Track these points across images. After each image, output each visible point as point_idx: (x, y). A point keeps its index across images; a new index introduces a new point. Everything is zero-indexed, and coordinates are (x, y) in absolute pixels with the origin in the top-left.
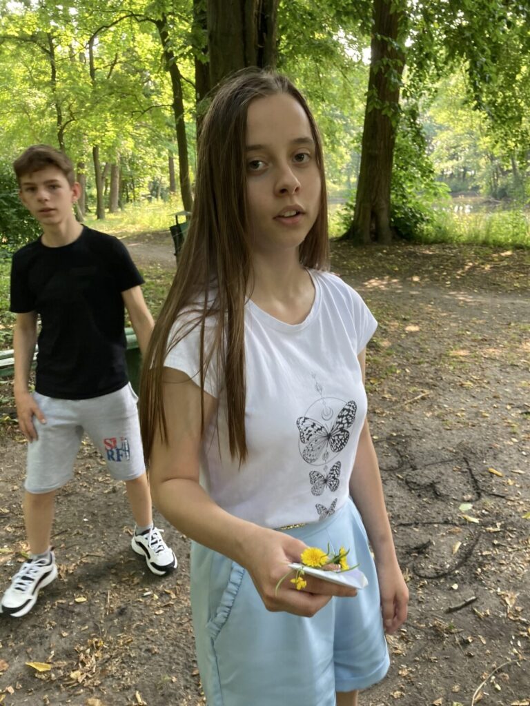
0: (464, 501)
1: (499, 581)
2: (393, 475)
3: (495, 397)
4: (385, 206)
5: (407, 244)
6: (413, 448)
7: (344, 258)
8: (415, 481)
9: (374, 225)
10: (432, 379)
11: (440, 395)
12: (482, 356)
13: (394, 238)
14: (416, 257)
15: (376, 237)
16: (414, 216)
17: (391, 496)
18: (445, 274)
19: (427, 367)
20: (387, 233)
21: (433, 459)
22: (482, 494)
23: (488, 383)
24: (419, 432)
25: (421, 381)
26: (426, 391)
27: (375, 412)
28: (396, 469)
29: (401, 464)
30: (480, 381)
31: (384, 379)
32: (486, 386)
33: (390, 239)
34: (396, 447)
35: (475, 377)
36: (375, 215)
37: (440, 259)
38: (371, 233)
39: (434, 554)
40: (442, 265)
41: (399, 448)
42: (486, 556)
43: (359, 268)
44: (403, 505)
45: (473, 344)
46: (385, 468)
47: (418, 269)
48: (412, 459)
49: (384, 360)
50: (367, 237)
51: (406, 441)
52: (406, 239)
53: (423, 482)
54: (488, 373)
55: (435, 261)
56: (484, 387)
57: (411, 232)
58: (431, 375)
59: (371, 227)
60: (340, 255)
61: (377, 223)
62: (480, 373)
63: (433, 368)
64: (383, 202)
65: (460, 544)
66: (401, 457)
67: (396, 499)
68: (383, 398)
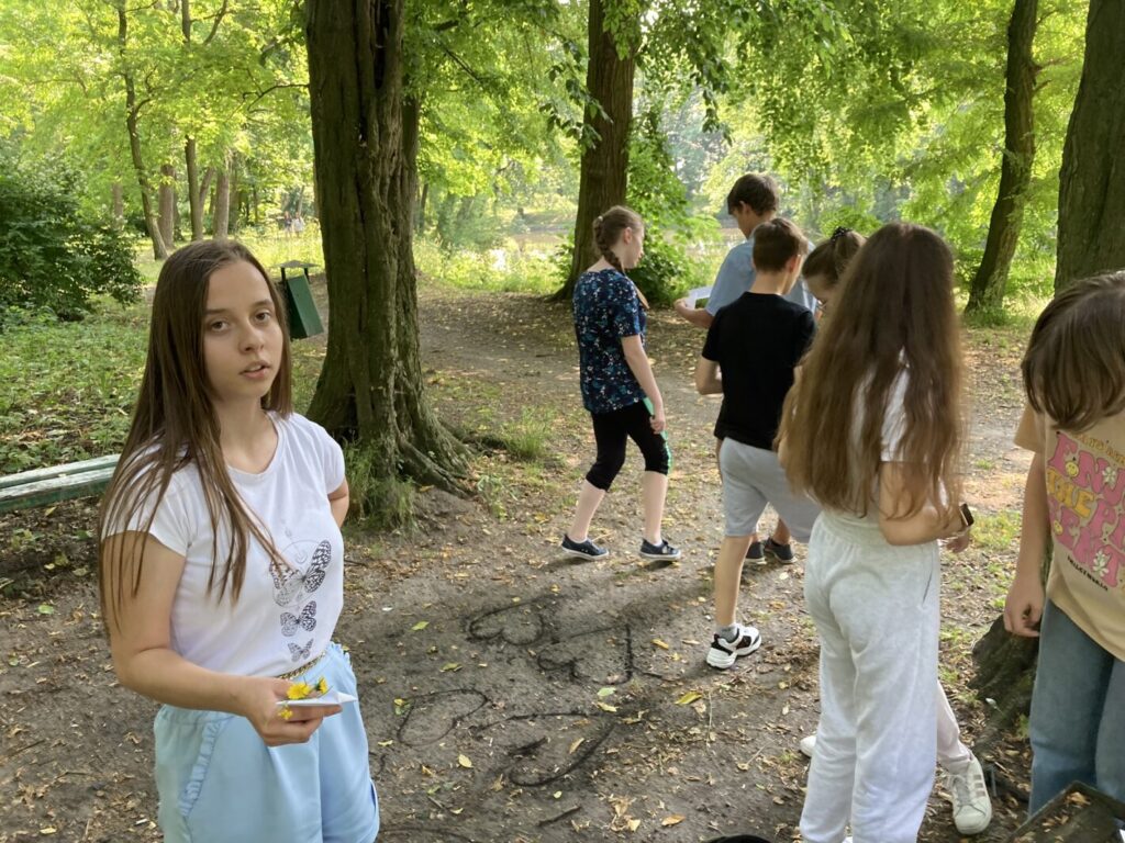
0: (606, 684)
1: (615, 785)
2: (524, 651)
3: (698, 539)
6: (564, 613)
8: (550, 657)
10: (622, 513)
11: (625, 536)
12: (700, 480)
14: (656, 329)
17: (513, 680)
18: (690, 355)
19: (621, 496)
21: (586, 627)
22: (634, 674)
23: (696, 519)
24: (579, 591)
25: (606, 517)
26: (607, 531)
27: (528, 563)
28: (531, 642)
29: (539, 635)
30: (686, 517)
31: (555, 514)
32: (692, 524)
34: (541, 613)
35: (681, 511)
37: (689, 332)
39: (545, 754)
40: (689, 342)
41: (545, 613)
42: (611, 754)
44: (524, 691)
45: (695, 461)
46: (516, 641)
47: (655, 347)
48: (557, 629)
49: (564, 486)
51: (558, 603)
53: (561, 660)
54: (702, 504)
55: (680, 335)
56: (688, 525)
58: (622, 508)
60: (548, 324)
62: (689, 504)
63: (629, 497)
65: (582, 740)
66: (543, 625)
67: (518, 684)
68: (547, 542)
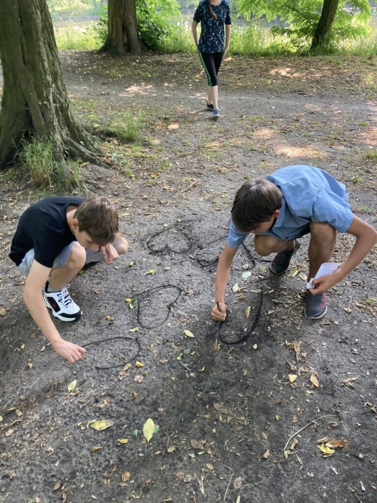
0: (244, 270)
1: (285, 334)
2: (186, 256)
3: (245, 178)
4: (132, 21)
5: (153, 54)
6: (196, 230)
7: (106, 68)
8: (204, 259)
9: (125, 38)
10: (197, 168)
11: (205, 181)
12: (229, 145)
13: (142, 49)
14: (163, 65)
15: (129, 48)
16: (156, 29)
17: (189, 275)
18: (187, 78)
19: (191, 159)
20: (137, 45)
21: (213, 238)
22: (256, 261)
23: (238, 167)
24: (197, 216)
25: (189, 171)
26: (195, 179)
27: (160, 203)
28: (188, 250)
29: (190, 246)
30: (232, 166)
31: (161, 172)
32: (237, 170)
33: (140, 50)
34: (183, 232)
35: (227, 163)
36: (125, 29)
37: (181, 65)
38: (124, 45)
39: (233, 320)
40: (183, 71)
41: (186, 231)
42: (271, 314)
43: (120, 76)
44: (200, 281)
45: (220, 135)
46: (179, 251)
47: (166, 75)
48: (197, 240)
49: (158, 156)
50: (121, 49)
51: (190, 225)
52: (152, 49)
53: (210, 259)
54: (235, 158)
55: (177, 67)
56: (236, 171)
57: (155, 43)
58: (196, 166)
59: (123, 39)
60: (102, 65)
61: (128, 36)
62: (230, 159)
63: (196, 159)
64: (131, 17)
65: (249, 308)
66: (189, 239)
67: (194, 277)
68: (164, 189)
